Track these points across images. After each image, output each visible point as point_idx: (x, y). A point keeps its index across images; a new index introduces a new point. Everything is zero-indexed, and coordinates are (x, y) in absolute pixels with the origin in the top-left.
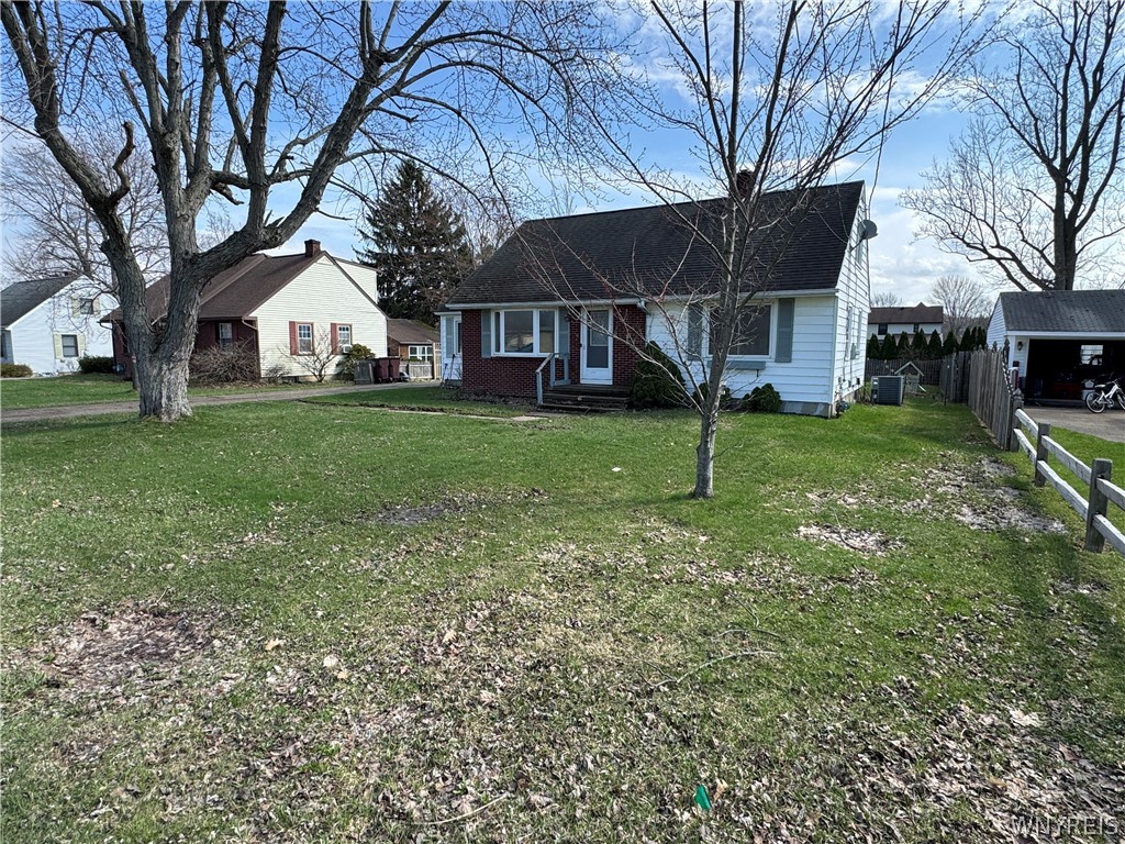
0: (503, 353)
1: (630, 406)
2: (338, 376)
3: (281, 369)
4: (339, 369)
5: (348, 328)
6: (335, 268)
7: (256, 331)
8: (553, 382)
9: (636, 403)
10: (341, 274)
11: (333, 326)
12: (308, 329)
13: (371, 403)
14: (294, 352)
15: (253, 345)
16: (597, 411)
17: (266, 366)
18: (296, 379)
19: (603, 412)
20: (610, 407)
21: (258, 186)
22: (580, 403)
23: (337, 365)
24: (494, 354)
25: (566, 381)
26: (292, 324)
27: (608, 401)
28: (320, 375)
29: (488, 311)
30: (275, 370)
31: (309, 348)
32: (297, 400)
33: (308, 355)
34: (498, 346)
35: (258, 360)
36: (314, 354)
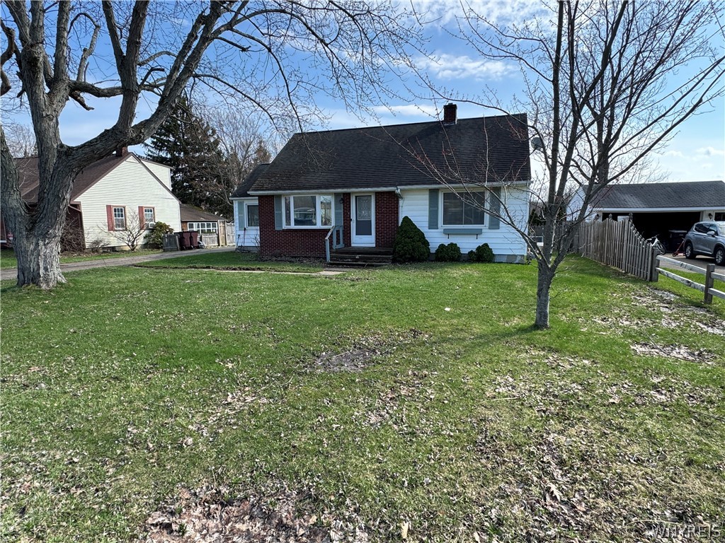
0: (293, 226)
1: (394, 261)
2: (145, 246)
3: (101, 241)
4: (146, 241)
5: (152, 210)
6: (140, 165)
7: (80, 213)
8: (335, 246)
9: (398, 259)
10: (145, 170)
11: (141, 208)
12: (120, 211)
13: (197, 265)
14: (111, 228)
15: (79, 223)
16: (373, 266)
17: (89, 239)
18: (113, 249)
19: (377, 266)
20: (380, 262)
21: (129, 92)
22: (357, 260)
23: (144, 238)
24: (285, 227)
25: (341, 245)
26: (109, 207)
27: (379, 258)
28: (133, 246)
29: (279, 196)
30: (97, 243)
31: (123, 225)
32: (133, 265)
33: (123, 230)
34: (287, 221)
35: (83, 235)
36: (126, 230)
